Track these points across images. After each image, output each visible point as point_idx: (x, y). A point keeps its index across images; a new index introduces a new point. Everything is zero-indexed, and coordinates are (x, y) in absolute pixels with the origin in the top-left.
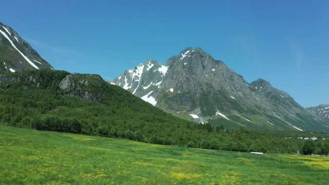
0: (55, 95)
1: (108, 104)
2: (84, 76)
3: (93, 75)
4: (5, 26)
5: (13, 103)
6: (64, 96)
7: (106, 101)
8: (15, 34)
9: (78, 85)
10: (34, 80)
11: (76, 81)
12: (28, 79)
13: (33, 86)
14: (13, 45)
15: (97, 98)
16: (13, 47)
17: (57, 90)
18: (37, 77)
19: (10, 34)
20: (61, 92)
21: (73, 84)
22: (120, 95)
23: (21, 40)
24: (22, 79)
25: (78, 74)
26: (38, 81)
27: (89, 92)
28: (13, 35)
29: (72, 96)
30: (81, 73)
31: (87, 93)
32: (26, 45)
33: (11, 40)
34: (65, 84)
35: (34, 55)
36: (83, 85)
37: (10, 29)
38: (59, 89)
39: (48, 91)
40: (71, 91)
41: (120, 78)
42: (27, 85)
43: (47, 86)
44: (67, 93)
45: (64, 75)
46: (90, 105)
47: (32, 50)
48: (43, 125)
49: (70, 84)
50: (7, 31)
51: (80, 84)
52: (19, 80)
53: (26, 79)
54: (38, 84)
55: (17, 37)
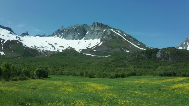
0: (155, 61)
1: (181, 62)
2: (167, 49)
3: (171, 47)
4: (118, 30)
5: (140, 68)
6: (159, 61)
7: (180, 60)
8: (123, 33)
9: (165, 55)
10: (144, 56)
11: (164, 53)
12: (141, 56)
13: (144, 58)
14: (124, 38)
15: (176, 59)
16: (124, 39)
17: (155, 58)
18: (145, 54)
19: (121, 33)
20: (157, 59)
21: (163, 54)
22: (187, 55)
23: (127, 35)
24: (138, 56)
25: (164, 49)
26: (146, 56)
27: (171, 57)
28: (122, 33)
29: (163, 60)
30: (165, 48)
31: (170, 58)
32: (130, 37)
33: (123, 36)
34: (159, 55)
35: (135, 41)
36: (168, 54)
37: (121, 31)
38: (157, 58)
39: (152, 60)
40: (162, 58)
41: (184, 43)
42: (141, 58)
43: (150, 57)
44: (160, 59)
45: (157, 50)
46: (173, 64)
47: (134, 39)
48: (162, 74)
49: (161, 55)
50: (119, 32)
51: (166, 54)
52: (137, 57)
53: (140, 56)
54: (146, 57)
55: (125, 34)
